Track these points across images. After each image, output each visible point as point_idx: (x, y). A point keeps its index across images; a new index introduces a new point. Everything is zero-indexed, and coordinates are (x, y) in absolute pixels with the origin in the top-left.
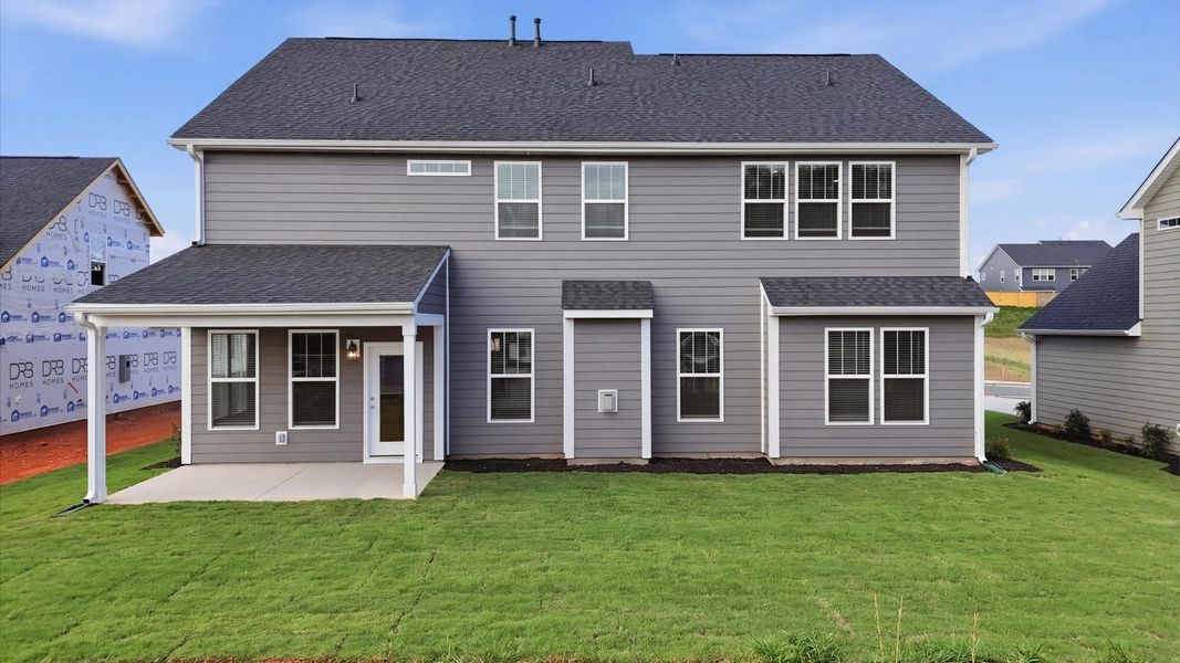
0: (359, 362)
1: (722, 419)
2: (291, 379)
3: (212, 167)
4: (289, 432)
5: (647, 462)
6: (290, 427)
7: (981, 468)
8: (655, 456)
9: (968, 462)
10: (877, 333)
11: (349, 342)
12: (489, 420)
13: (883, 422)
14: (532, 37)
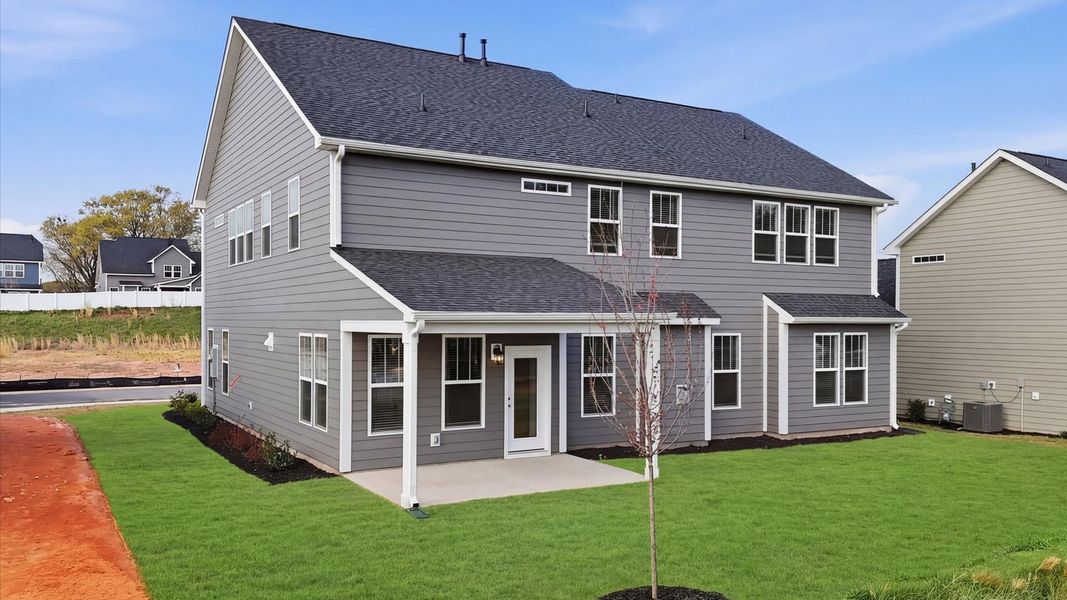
0: (501, 365)
1: (739, 407)
2: (444, 383)
3: (351, 169)
4: (443, 434)
5: (707, 444)
6: (443, 429)
7: (895, 433)
8: (715, 438)
9: (889, 430)
10: (842, 336)
11: (493, 346)
12: (582, 416)
13: (845, 404)
14: (479, 56)
